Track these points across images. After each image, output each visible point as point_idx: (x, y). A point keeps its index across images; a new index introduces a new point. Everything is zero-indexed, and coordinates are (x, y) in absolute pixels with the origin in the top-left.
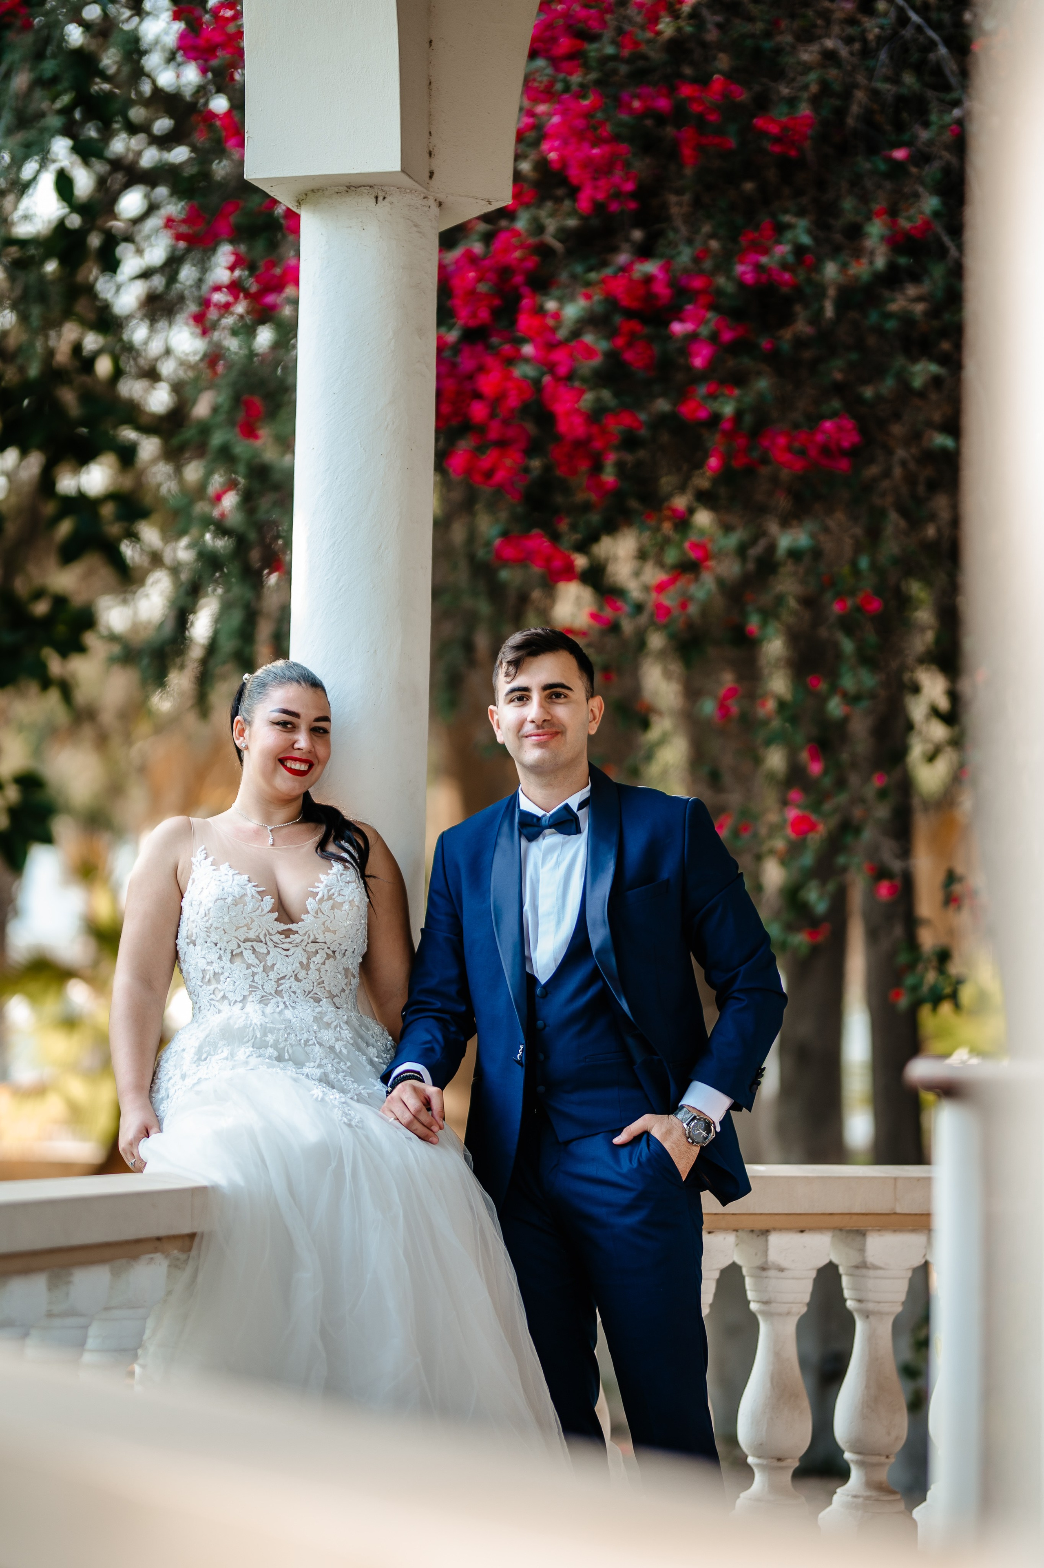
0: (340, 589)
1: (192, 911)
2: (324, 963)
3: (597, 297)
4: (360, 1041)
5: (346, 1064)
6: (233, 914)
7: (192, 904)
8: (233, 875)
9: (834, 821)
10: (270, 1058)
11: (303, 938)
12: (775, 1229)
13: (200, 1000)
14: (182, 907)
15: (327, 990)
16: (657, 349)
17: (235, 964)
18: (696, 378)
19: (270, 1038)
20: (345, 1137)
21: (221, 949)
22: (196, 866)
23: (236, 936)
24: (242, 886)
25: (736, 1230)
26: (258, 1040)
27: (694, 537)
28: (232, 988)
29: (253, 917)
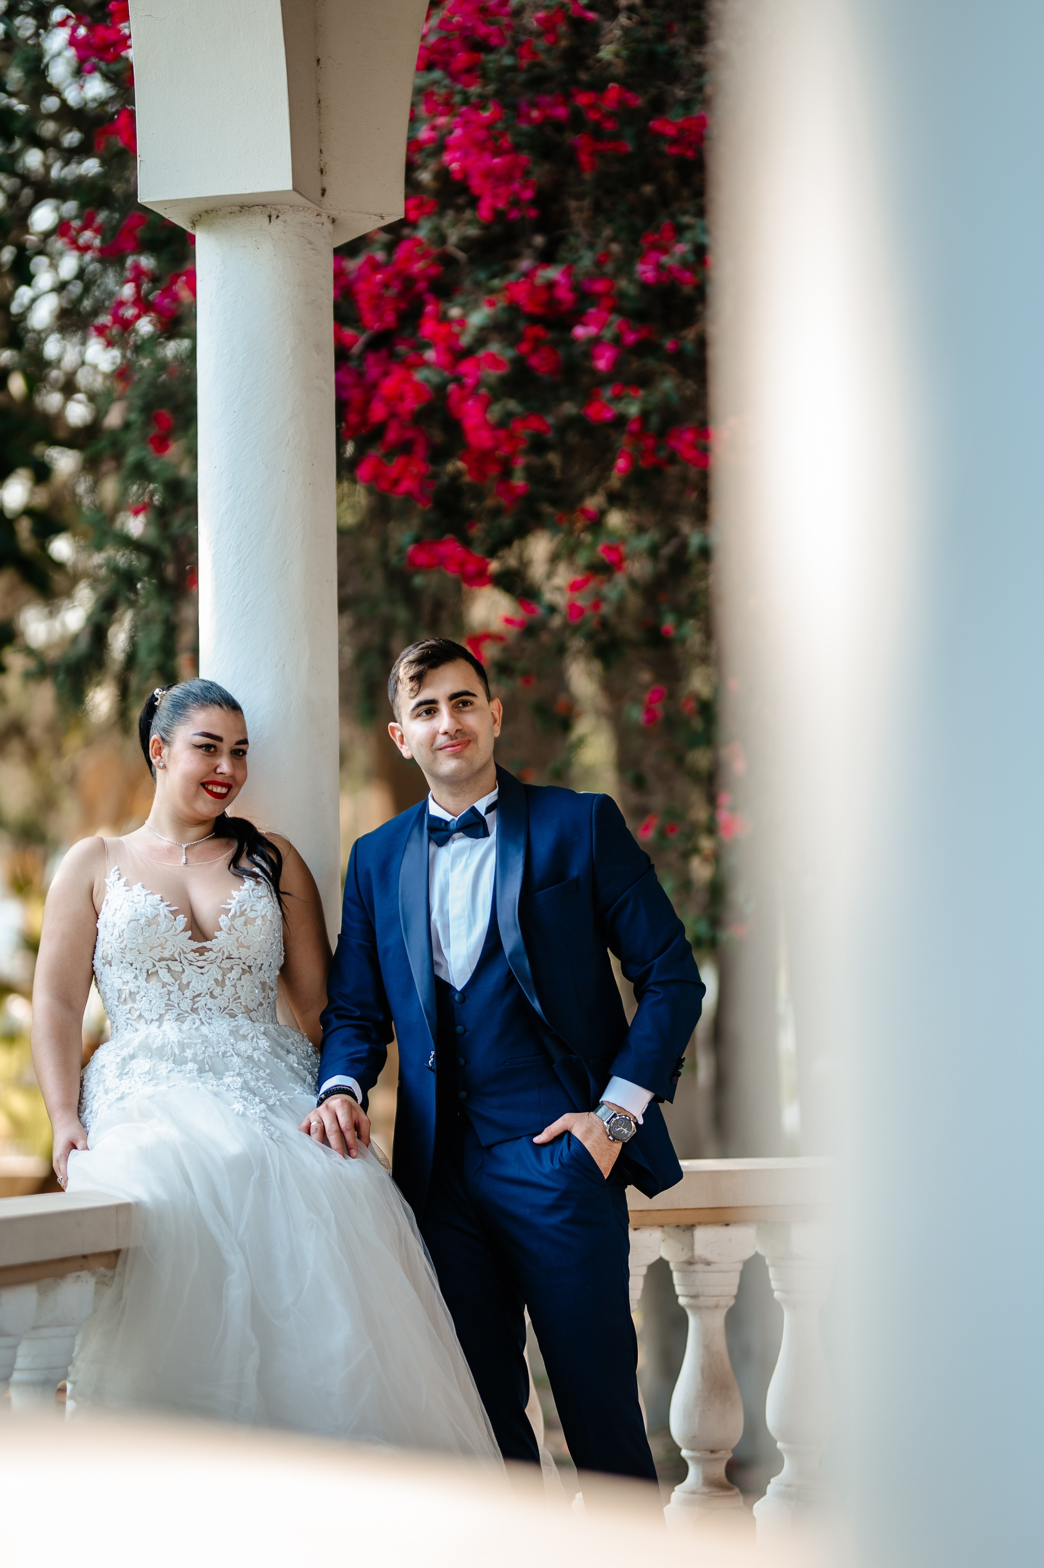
0: (247, 606)
1: (106, 932)
2: (240, 979)
3: (501, 303)
4: (279, 1049)
5: (265, 1072)
6: (147, 935)
7: (106, 925)
8: (146, 895)
10: (191, 1071)
11: (217, 955)
12: (700, 1224)
13: (117, 1020)
14: (97, 928)
15: (244, 1006)
16: (561, 353)
17: (151, 982)
18: (601, 381)
19: (189, 1053)
20: (269, 1148)
21: (136, 969)
22: (110, 887)
23: (151, 956)
24: (155, 907)
25: (662, 1226)
26: (177, 1057)
27: (607, 539)
28: (148, 1007)
29: (167, 937)
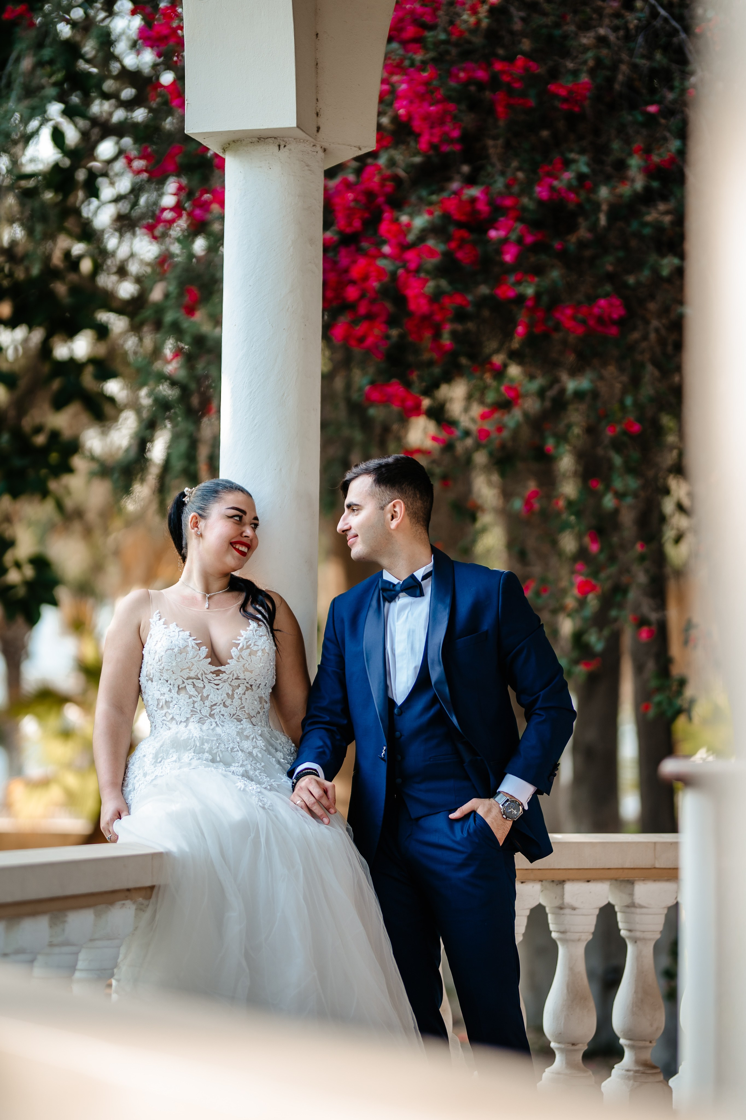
0: (255, 425)
1: (150, 657)
2: (244, 694)
3: (437, 213)
4: (271, 747)
5: (261, 764)
6: (179, 660)
7: (150, 652)
8: (179, 632)
9: (608, 585)
10: (206, 760)
11: (229, 676)
12: (569, 880)
13: (155, 720)
14: (143, 655)
15: (247, 713)
16: (479, 249)
17: (181, 695)
18: (508, 270)
19: (206, 746)
20: (260, 816)
21: (170, 684)
22: (153, 625)
23: (181, 675)
24: (185, 640)
25: (541, 881)
26: (197, 748)
27: (506, 382)
28: (178, 712)
29: (193, 662)
